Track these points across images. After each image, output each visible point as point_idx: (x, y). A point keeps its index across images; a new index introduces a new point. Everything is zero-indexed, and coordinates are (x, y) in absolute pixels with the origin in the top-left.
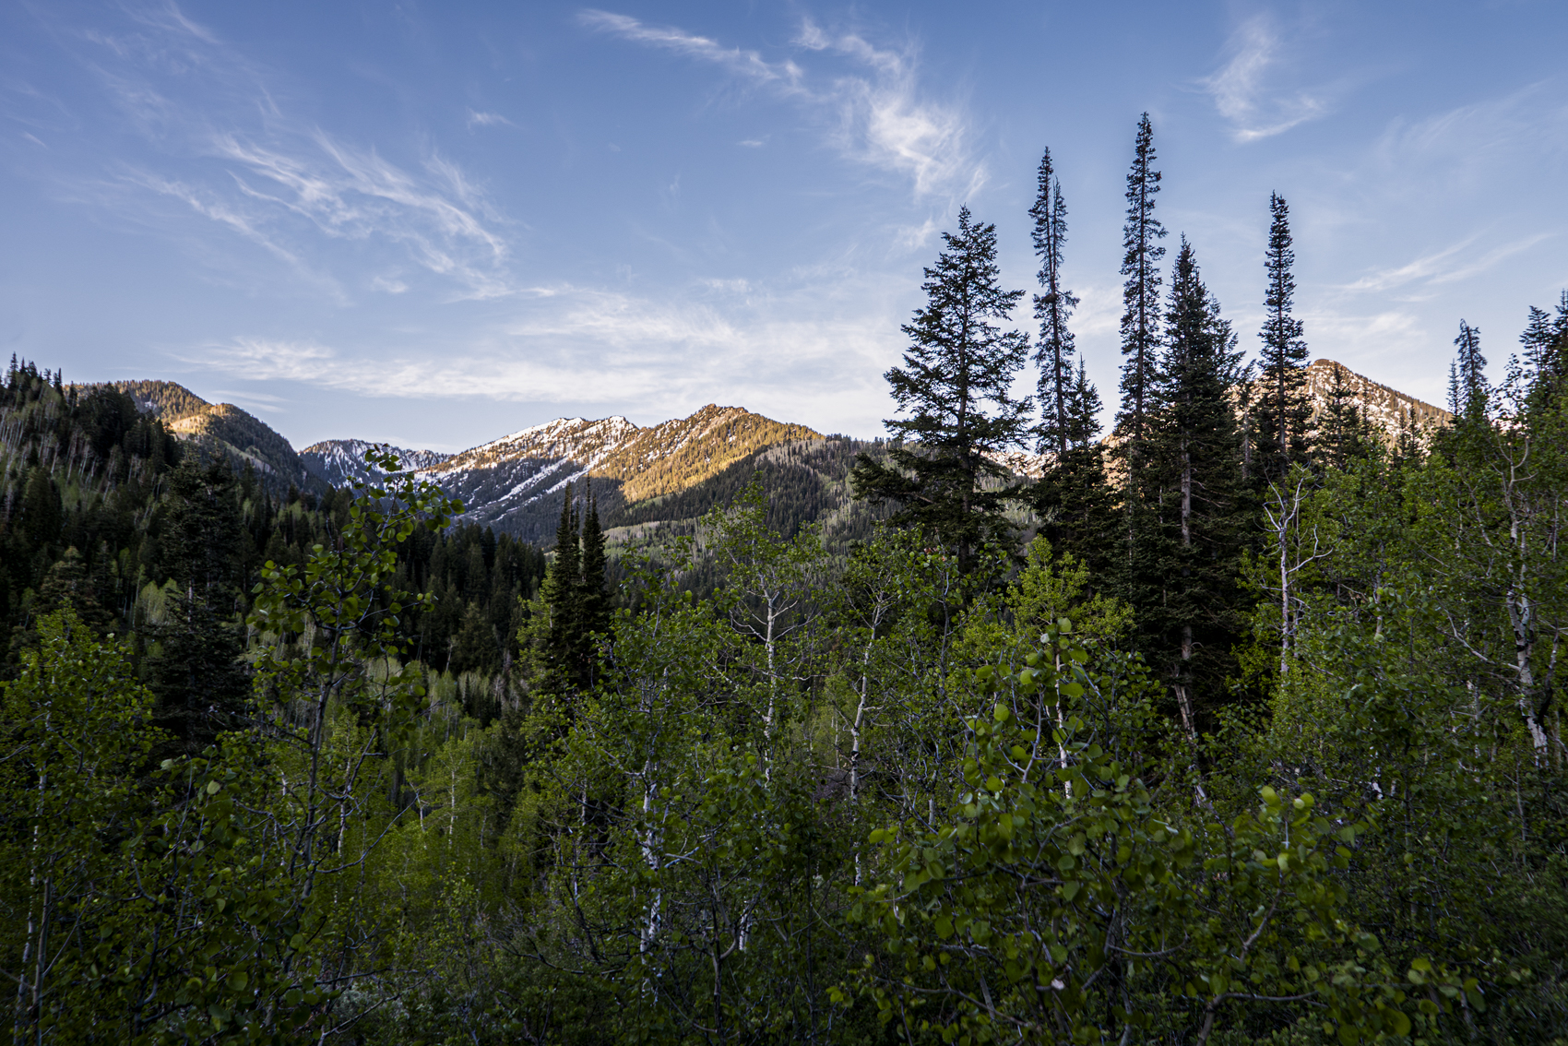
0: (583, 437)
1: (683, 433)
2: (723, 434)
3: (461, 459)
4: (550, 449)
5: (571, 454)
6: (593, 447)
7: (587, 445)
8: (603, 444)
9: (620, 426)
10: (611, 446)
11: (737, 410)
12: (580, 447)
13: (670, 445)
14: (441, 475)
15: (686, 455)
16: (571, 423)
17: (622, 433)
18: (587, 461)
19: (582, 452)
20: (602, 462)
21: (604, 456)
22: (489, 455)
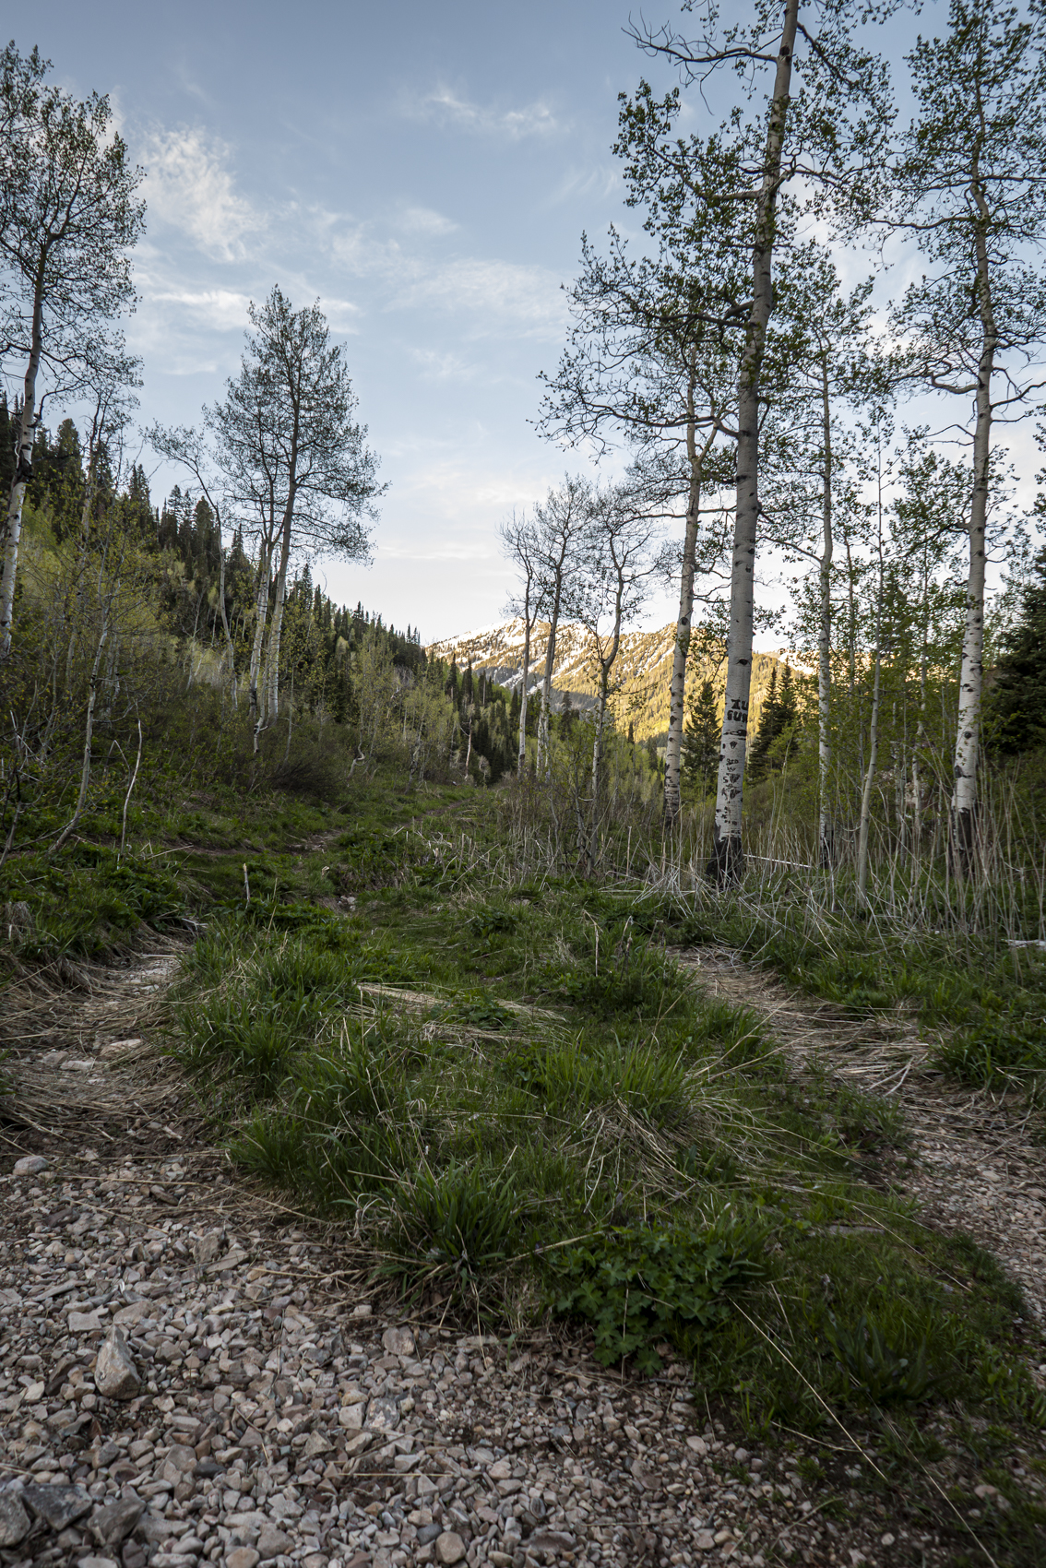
20: (572, 667)
21: (572, 662)
22: (459, 650)
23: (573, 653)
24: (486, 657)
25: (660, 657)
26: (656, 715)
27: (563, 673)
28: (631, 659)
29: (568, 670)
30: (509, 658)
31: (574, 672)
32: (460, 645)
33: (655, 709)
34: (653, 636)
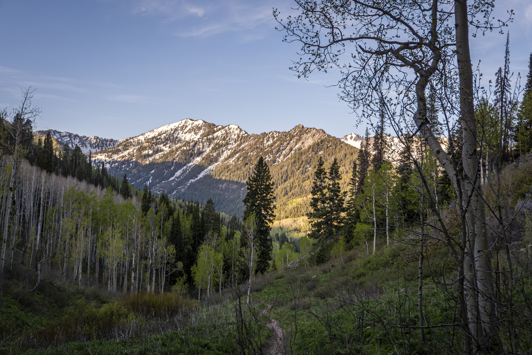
0: (214, 139)
1: (285, 144)
2: (316, 150)
3: (125, 146)
4: (194, 146)
5: (208, 150)
6: (222, 146)
7: (217, 144)
8: (227, 144)
9: (237, 132)
10: (233, 146)
11: (318, 131)
12: (212, 145)
13: (278, 152)
14: (115, 157)
15: (294, 162)
16: (196, 123)
17: (238, 137)
18: (219, 155)
19: (214, 149)
20: (229, 157)
21: (229, 153)
22: (146, 144)
23: (229, 147)
24: (166, 149)
25: (291, 150)
26: (290, 194)
27: (223, 162)
28: (271, 152)
29: (226, 159)
30: (184, 151)
31: (231, 161)
32: (147, 140)
33: (288, 189)
34: (286, 134)
